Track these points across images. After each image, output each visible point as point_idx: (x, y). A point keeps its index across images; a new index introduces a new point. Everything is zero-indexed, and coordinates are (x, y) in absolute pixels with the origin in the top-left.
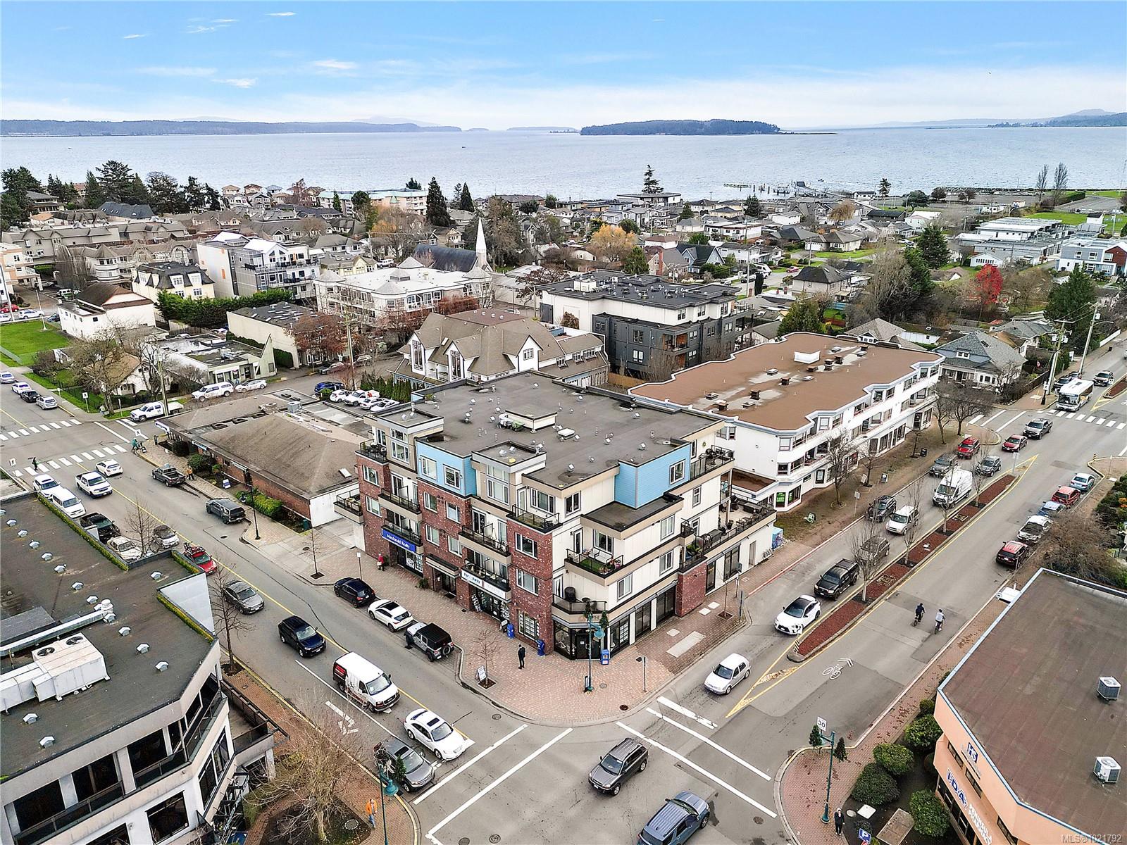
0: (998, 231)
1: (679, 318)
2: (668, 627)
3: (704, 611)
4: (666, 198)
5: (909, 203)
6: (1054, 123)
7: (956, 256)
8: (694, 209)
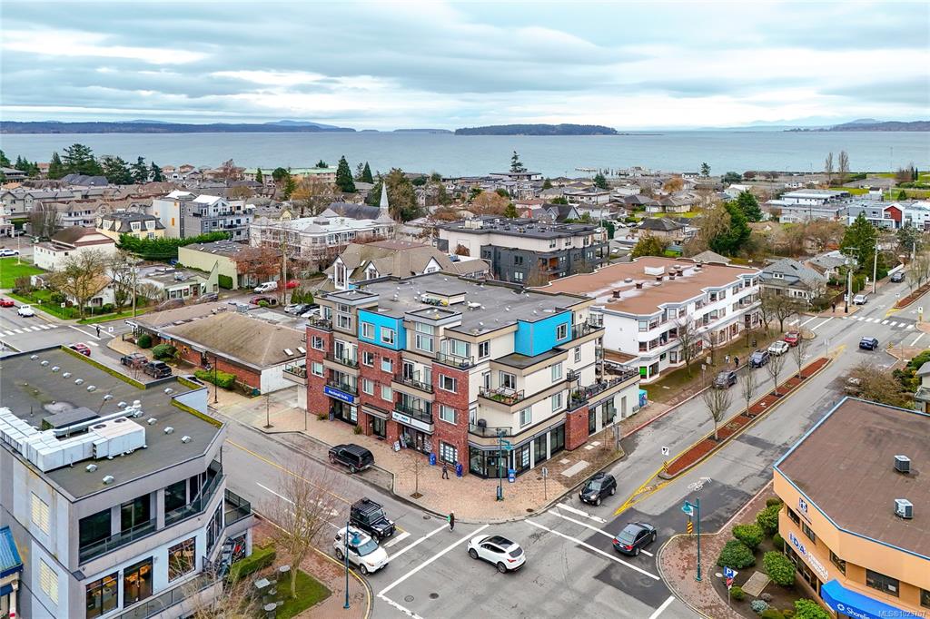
0: (798, 198)
1: (551, 247)
2: (560, 459)
3: (589, 447)
4: (529, 176)
5: (726, 180)
6: (836, 128)
7: (767, 216)
8: (553, 184)
